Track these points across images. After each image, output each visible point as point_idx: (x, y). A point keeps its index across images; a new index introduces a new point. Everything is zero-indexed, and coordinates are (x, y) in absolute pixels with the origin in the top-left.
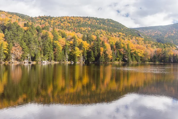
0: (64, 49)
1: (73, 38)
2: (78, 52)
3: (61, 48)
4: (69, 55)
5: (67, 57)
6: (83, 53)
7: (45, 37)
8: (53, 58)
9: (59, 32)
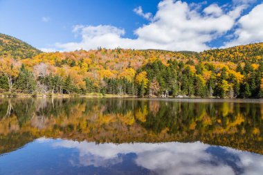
0: (208, 84)
1: (223, 70)
2: (226, 86)
3: (204, 82)
4: (214, 89)
5: (212, 91)
6: (234, 87)
7: (186, 72)
8: (193, 92)
9: (206, 64)
